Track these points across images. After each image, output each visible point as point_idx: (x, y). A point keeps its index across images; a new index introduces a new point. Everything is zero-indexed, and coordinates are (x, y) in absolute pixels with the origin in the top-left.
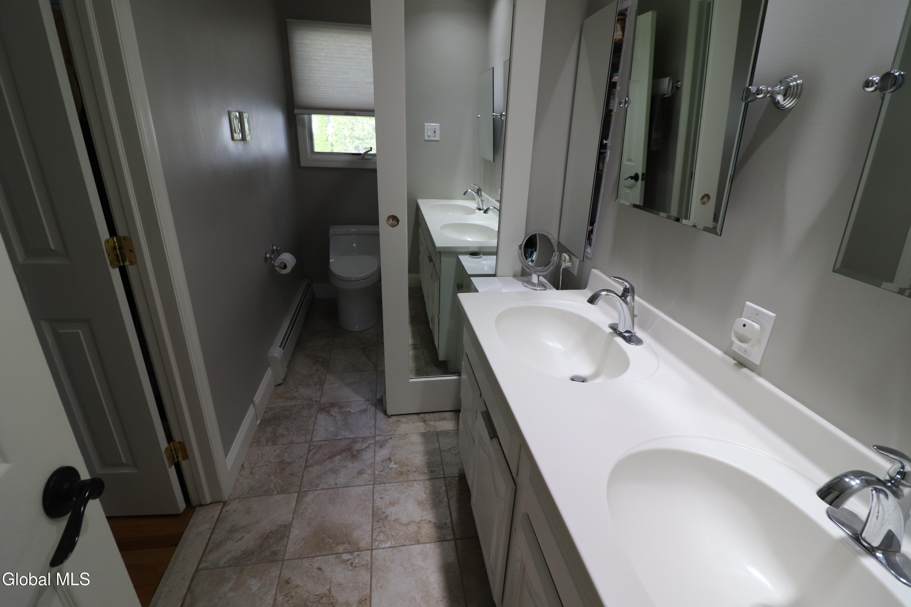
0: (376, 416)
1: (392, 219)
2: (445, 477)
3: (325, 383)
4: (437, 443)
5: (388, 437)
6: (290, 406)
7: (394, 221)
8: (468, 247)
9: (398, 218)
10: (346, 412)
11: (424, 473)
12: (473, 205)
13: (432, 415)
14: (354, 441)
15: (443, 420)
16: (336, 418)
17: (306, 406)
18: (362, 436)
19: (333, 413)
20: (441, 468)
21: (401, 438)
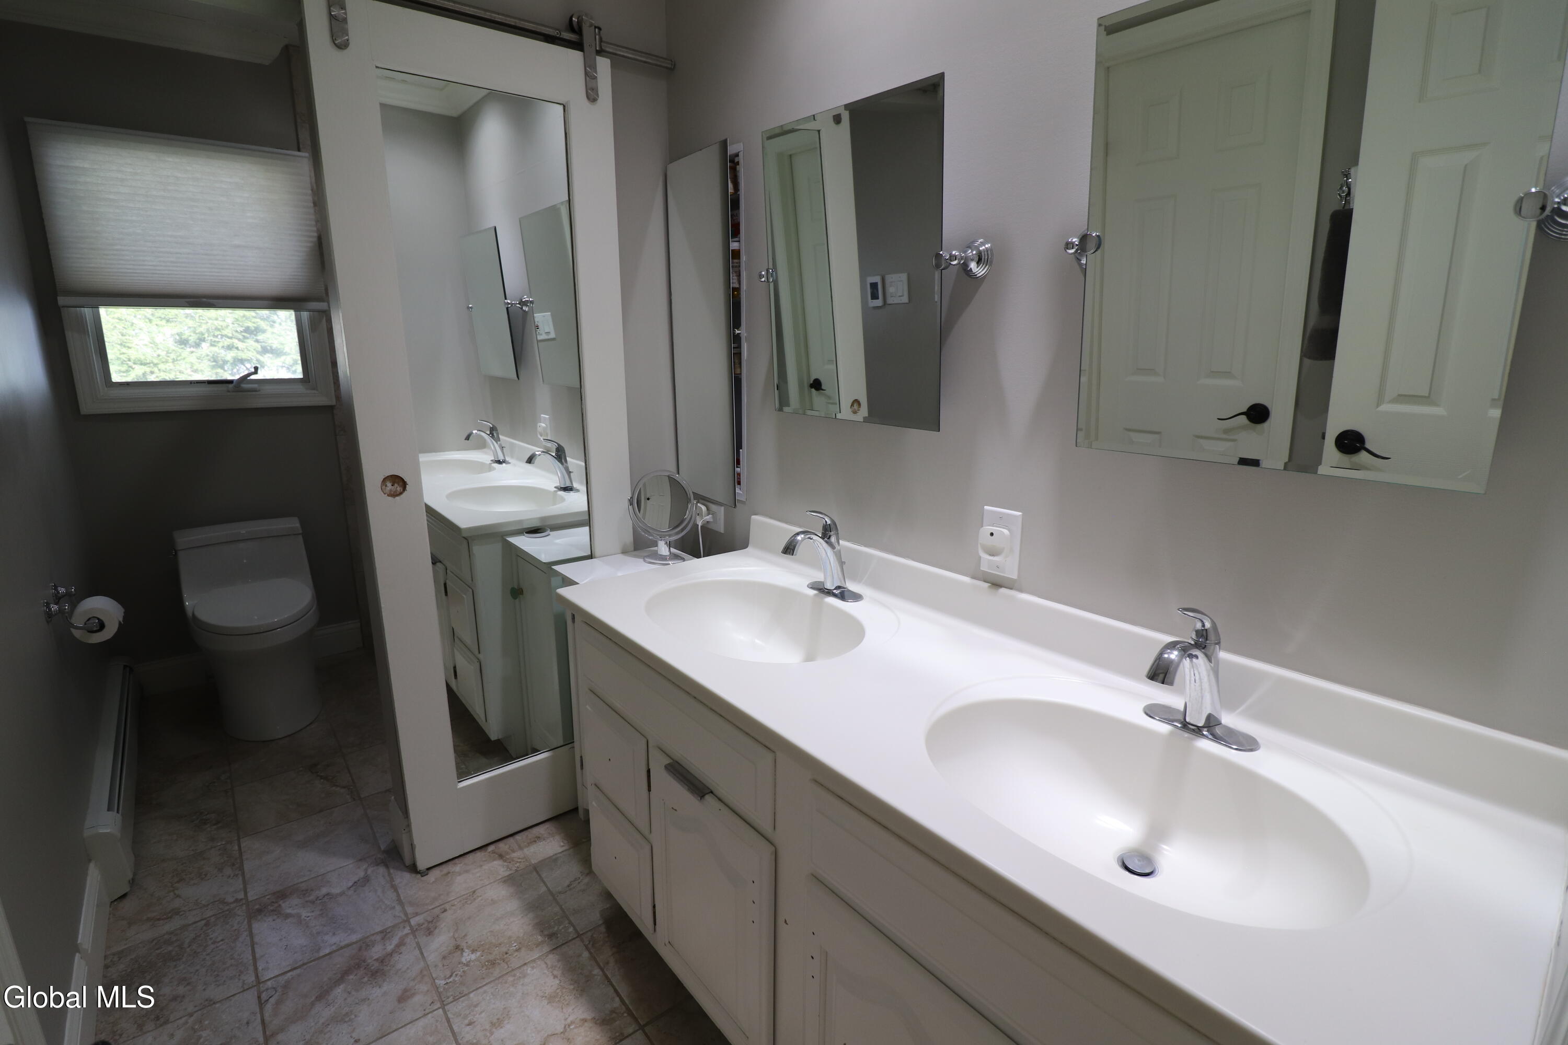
0: (394, 883)
1: (390, 482)
2: (579, 936)
3: (244, 858)
4: (542, 884)
5: (437, 911)
6: (171, 933)
7: (396, 485)
8: (520, 522)
9: (403, 480)
10: (320, 898)
11: (538, 945)
12: (484, 457)
13: (511, 840)
14: (365, 944)
15: (535, 841)
16: (300, 917)
17: (213, 919)
18: (379, 929)
19: (289, 911)
20: (567, 922)
21: (466, 902)
